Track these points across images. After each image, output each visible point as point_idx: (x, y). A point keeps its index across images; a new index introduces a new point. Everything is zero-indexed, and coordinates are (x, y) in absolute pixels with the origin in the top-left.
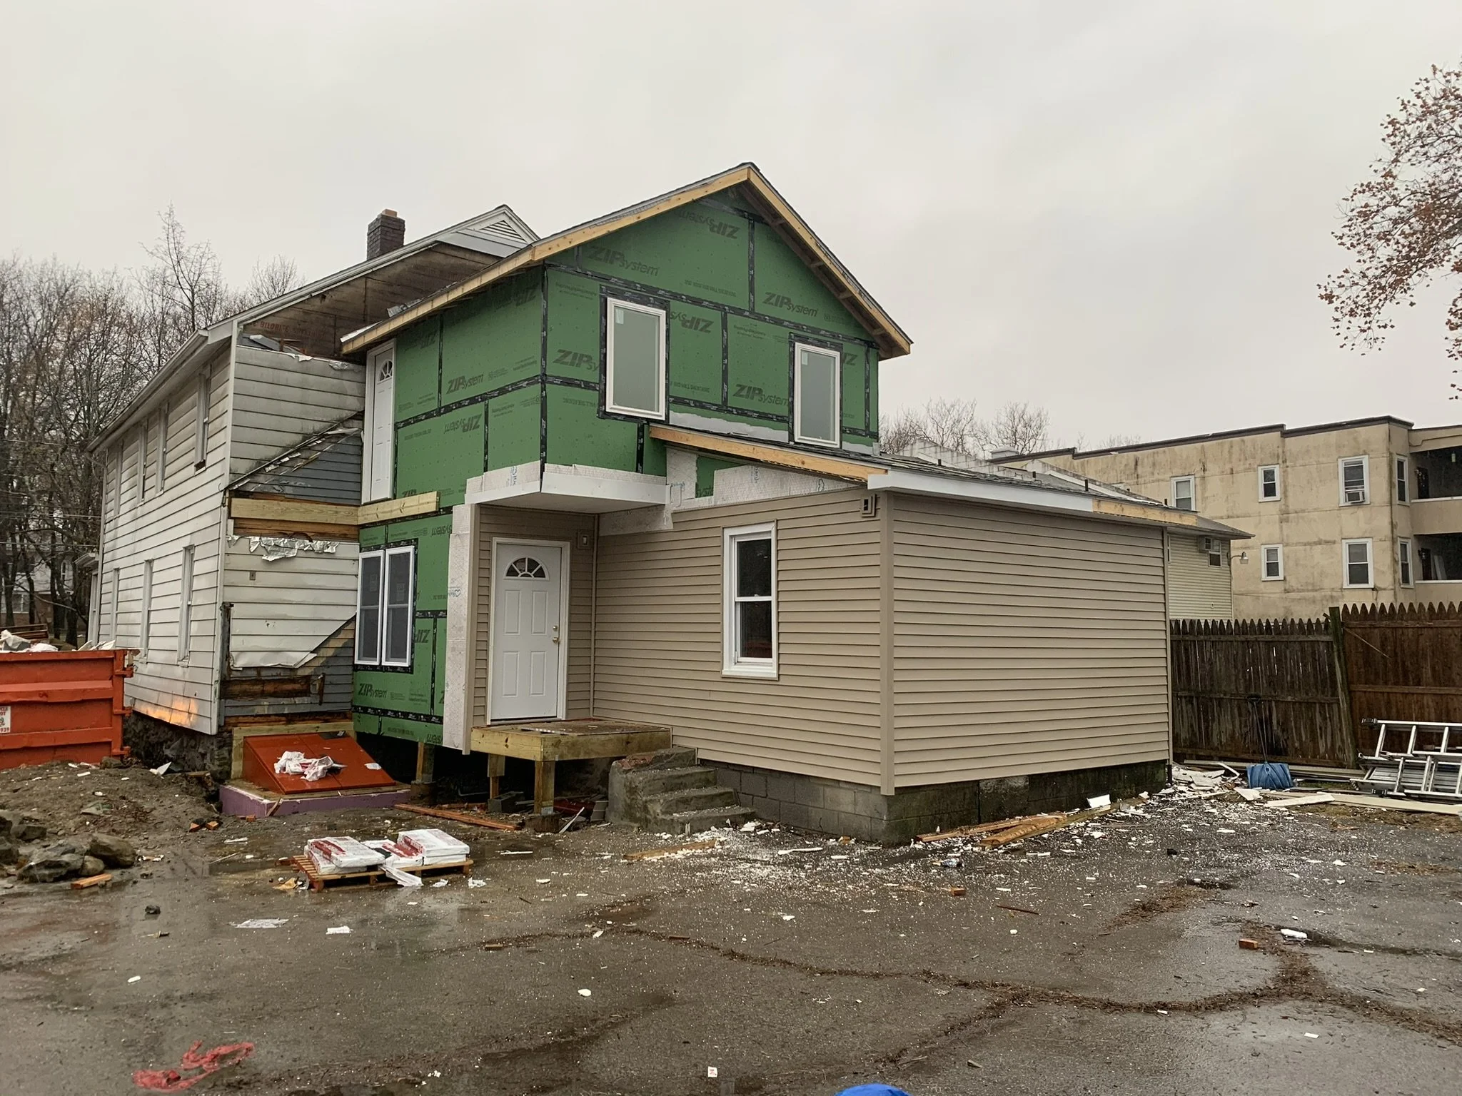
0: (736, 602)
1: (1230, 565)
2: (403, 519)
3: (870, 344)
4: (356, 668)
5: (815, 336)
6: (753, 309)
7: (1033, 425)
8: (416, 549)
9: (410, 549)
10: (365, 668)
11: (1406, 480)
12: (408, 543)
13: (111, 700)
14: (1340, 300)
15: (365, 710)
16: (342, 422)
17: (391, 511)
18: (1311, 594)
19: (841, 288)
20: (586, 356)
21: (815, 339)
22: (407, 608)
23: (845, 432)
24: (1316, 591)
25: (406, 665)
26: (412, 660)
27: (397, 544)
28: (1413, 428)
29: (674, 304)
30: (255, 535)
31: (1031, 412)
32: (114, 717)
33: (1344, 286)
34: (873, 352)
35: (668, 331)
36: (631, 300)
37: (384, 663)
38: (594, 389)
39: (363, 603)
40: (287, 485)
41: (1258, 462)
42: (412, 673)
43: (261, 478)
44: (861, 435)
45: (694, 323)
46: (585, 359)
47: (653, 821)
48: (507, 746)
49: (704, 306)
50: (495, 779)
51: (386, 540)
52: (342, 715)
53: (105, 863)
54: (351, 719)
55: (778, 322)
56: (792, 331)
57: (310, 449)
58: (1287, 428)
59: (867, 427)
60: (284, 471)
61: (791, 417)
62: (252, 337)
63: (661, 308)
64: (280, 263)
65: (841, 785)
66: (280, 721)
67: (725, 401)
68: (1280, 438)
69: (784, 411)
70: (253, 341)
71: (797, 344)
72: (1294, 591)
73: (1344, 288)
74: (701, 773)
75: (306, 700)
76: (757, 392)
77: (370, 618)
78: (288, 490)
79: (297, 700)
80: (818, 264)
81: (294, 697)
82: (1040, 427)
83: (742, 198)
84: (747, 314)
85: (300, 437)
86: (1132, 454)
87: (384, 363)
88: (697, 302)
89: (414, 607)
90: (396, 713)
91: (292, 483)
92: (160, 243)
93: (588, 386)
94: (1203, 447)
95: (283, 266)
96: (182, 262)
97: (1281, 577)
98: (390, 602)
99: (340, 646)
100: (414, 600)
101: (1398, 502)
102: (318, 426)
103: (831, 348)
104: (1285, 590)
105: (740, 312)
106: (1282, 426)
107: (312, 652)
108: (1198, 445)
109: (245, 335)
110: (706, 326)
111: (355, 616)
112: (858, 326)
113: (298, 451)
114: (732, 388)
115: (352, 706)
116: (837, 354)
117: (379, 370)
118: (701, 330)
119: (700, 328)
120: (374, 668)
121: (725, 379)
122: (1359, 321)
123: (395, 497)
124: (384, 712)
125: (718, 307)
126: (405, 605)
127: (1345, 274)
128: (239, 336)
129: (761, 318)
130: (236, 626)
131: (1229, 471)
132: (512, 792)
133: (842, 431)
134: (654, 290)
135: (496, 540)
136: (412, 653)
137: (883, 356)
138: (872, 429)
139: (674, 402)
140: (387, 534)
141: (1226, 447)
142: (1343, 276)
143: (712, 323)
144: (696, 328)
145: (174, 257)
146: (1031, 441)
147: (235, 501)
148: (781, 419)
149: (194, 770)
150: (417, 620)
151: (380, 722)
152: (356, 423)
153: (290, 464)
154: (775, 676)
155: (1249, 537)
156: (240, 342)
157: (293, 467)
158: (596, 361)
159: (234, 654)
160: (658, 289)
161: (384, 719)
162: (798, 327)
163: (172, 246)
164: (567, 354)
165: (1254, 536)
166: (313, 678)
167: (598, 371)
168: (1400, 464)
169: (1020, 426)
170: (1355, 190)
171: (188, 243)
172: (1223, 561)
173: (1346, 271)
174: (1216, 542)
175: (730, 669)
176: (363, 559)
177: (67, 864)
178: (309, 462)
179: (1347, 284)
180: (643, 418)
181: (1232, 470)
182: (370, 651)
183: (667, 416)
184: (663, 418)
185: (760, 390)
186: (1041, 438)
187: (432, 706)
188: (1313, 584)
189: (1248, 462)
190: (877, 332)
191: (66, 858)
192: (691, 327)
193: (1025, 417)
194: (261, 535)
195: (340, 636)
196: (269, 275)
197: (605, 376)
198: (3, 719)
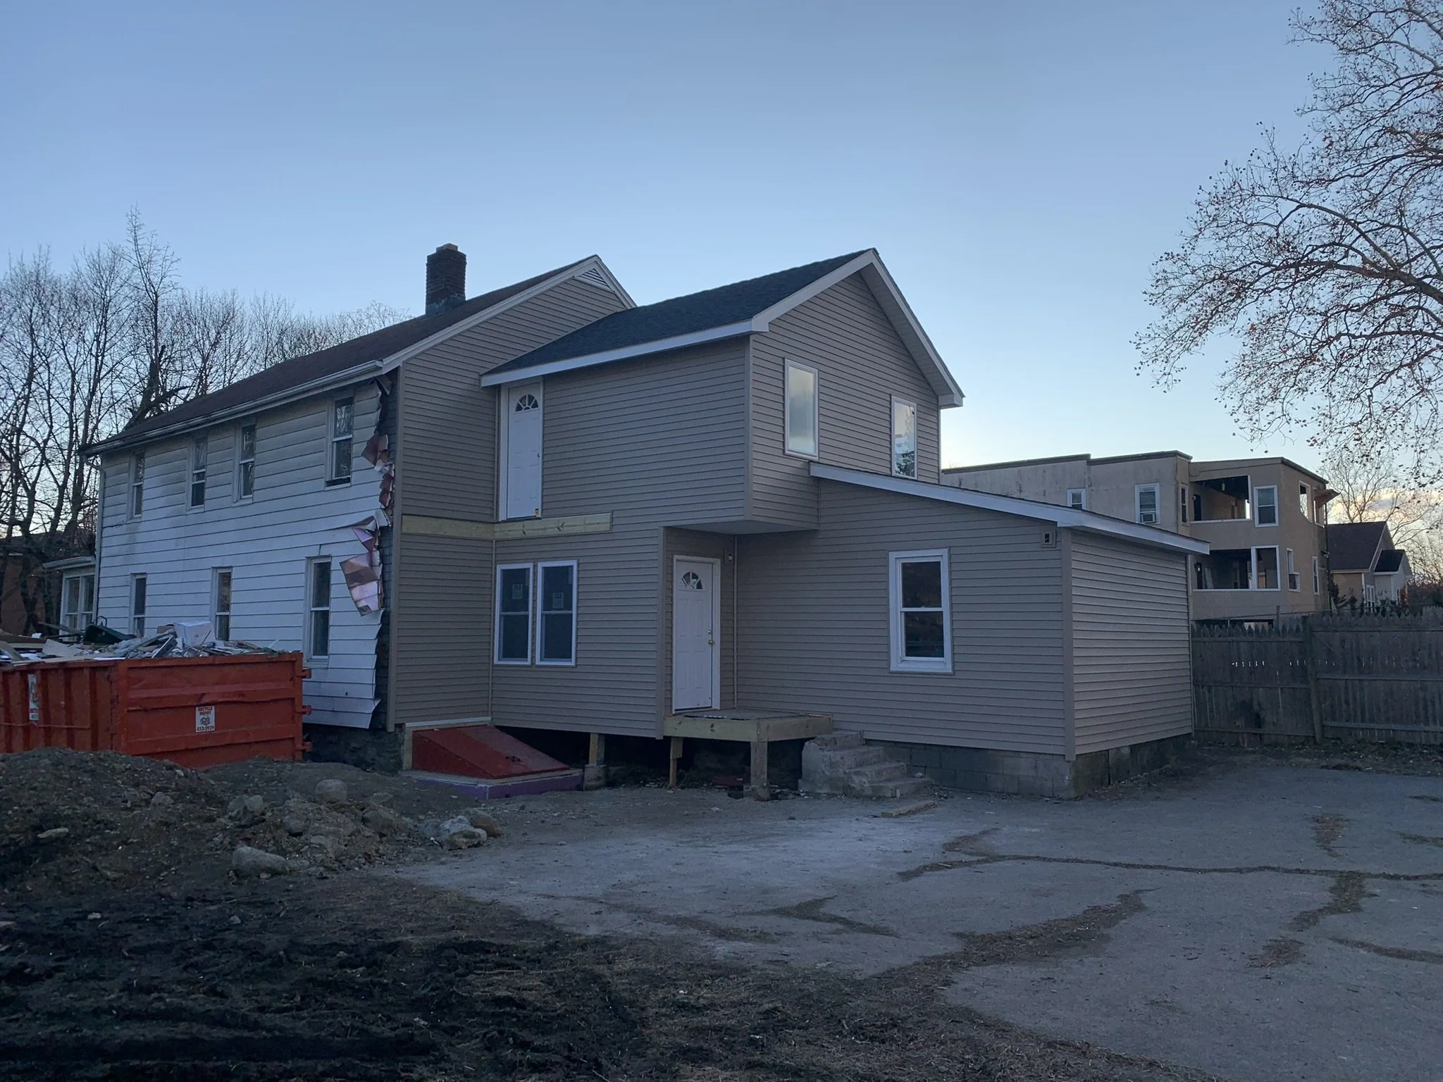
0: (901, 612)
2: (563, 536)
4: (496, 667)
8: (579, 562)
9: (572, 563)
10: (513, 667)
11: (1186, 504)
12: (570, 557)
13: (293, 699)
17: (545, 529)
22: (571, 615)
25: (571, 664)
26: (577, 659)
28: (1192, 461)
32: (296, 715)
37: (540, 663)
39: (505, 609)
41: (1068, 486)
48: (713, 730)
50: (675, 760)
55: (881, 379)
58: (1092, 457)
65: (1021, 754)
68: (1086, 466)
77: (515, 622)
89: (578, 614)
94: (1020, 471)
100: (579, 607)
101: (1182, 523)
117: (514, 401)
120: (527, 667)
122: (1159, 366)
123: (547, 516)
126: (570, 612)
131: (1042, 493)
135: (676, 557)
136: (577, 653)
141: (1040, 472)
154: (950, 671)
168: (1183, 491)
175: (894, 666)
176: (503, 570)
181: (1045, 492)
182: (515, 652)
189: (1059, 485)
198: (208, 719)
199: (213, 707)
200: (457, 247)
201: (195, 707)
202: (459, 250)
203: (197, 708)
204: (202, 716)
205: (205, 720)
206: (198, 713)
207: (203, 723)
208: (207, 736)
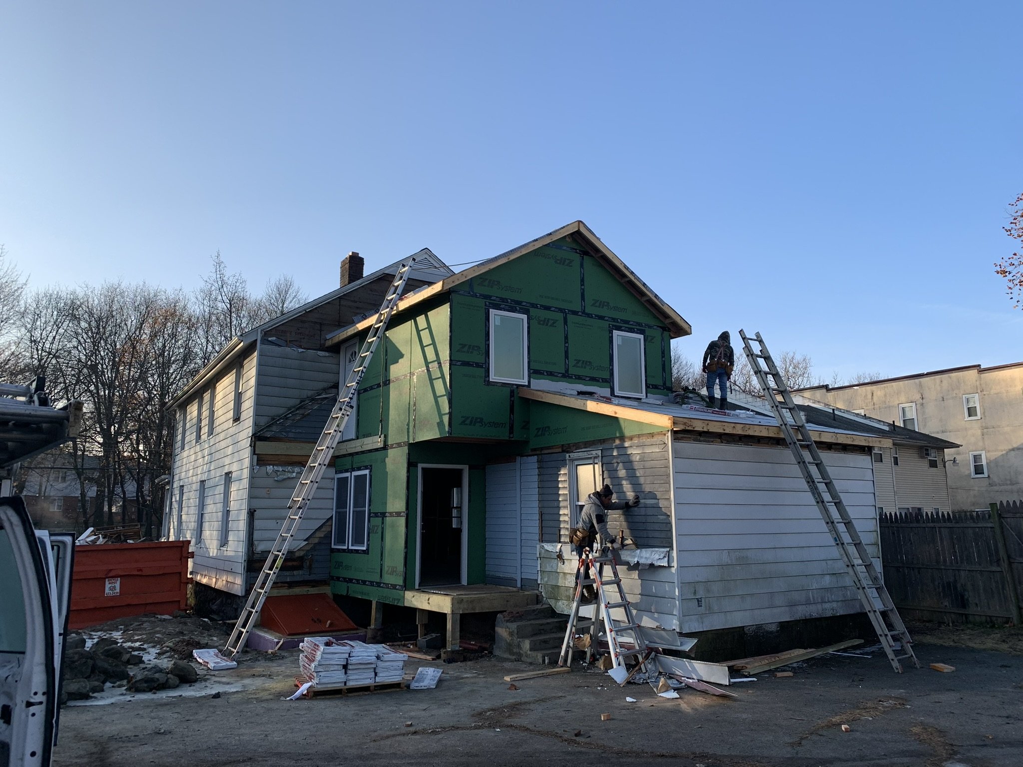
0: (576, 505)
1: (945, 467)
2: (363, 452)
3: (664, 329)
4: (333, 550)
5: (627, 326)
6: (584, 311)
7: (800, 366)
8: (370, 472)
9: (367, 472)
10: (339, 550)
12: (366, 468)
13: (180, 573)
14: (1011, 275)
15: (338, 579)
16: (325, 390)
18: (1009, 487)
19: (643, 294)
20: (477, 347)
21: (626, 327)
22: (365, 511)
23: (649, 387)
24: (1013, 485)
25: (364, 548)
26: (368, 545)
27: (359, 469)
29: (533, 311)
30: (270, 465)
31: (798, 358)
32: (182, 584)
33: (1013, 265)
34: (666, 334)
35: (529, 328)
36: (505, 310)
37: (351, 547)
38: (482, 367)
39: (337, 507)
40: (290, 432)
41: (962, 392)
42: (368, 554)
43: (274, 428)
44: (660, 389)
45: (545, 322)
46: (476, 348)
47: (524, 655)
48: (429, 603)
49: (552, 311)
50: (422, 625)
51: (352, 466)
52: (324, 583)
53: (179, 679)
54: (329, 585)
55: (601, 318)
56: (611, 323)
57: (304, 408)
58: (983, 367)
59: (665, 383)
60: (289, 423)
61: (612, 380)
62: (270, 339)
63: (524, 314)
64: (283, 279)
66: (284, 587)
67: (567, 371)
68: (977, 374)
69: (606, 375)
70: (270, 341)
71: (614, 331)
72: (996, 485)
73: (1014, 266)
74: (556, 622)
75: (301, 572)
76: (588, 363)
77: (341, 518)
78: (291, 435)
79: (295, 573)
80: (627, 280)
81: (293, 571)
82: (806, 368)
83: (575, 240)
84: (580, 314)
85: (298, 401)
86: (869, 388)
87: (350, 353)
88: (547, 308)
89: (369, 510)
90: (358, 580)
91: (294, 431)
92: (211, 274)
93: (478, 365)
94: (920, 382)
95: (285, 280)
96: (224, 286)
97: (986, 475)
98: (354, 507)
99: (323, 536)
100: (370, 505)
102: (310, 393)
103: (637, 333)
104: (990, 484)
105: (575, 313)
106: (979, 366)
107: (305, 540)
108: (917, 381)
109: (265, 338)
110: (554, 323)
111: (332, 516)
112: (655, 317)
113: (297, 409)
114: (571, 362)
115: (330, 576)
116: (641, 337)
117: (348, 356)
118: (551, 326)
119: (549, 324)
120: (344, 550)
121: (567, 357)
123: (358, 438)
124: (350, 580)
125: (561, 310)
126: (363, 509)
127: (1015, 257)
128: (262, 339)
129: (589, 316)
130: (257, 523)
131: (941, 399)
132: (433, 634)
133: (647, 386)
134: (519, 303)
135: (421, 466)
136: (368, 540)
137: (673, 336)
138: (668, 384)
139: (533, 373)
140: (352, 462)
141: (938, 382)
142: (1013, 258)
143: (557, 320)
144: (547, 325)
145: (220, 283)
146: (800, 379)
147: (258, 443)
148: (605, 381)
149: (230, 620)
150: (371, 519)
151: (348, 587)
152: (334, 390)
153: (292, 418)
155: (958, 446)
156: (262, 343)
157: (294, 420)
158: (483, 350)
159: (256, 543)
160: (522, 302)
161: (349, 585)
162: (614, 320)
163: (218, 276)
164: (464, 346)
165: (962, 446)
166: (305, 557)
167: (484, 356)
169: (791, 368)
170: (1018, 198)
171: (228, 273)
172: (940, 465)
173: (1015, 254)
174: (933, 451)
176: (338, 479)
177: (158, 679)
178: (304, 416)
179: (1016, 263)
180: (513, 384)
181: (943, 398)
182: (341, 539)
183: (529, 382)
184: (527, 384)
185: (590, 362)
186: (806, 376)
187: (381, 576)
188: (1010, 480)
189: (955, 392)
190: (667, 321)
191: (157, 675)
192: (543, 324)
193: (794, 361)
194: (273, 465)
195: (322, 530)
196: (277, 287)
197: (489, 358)
198: (115, 587)
199: (119, 579)
200: (358, 254)
201: (105, 578)
202: (360, 256)
203: (107, 580)
204: (110, 585)
205: (112, 588)
206: (107, 582)
207: (110, 589)
208: (112, 598)
